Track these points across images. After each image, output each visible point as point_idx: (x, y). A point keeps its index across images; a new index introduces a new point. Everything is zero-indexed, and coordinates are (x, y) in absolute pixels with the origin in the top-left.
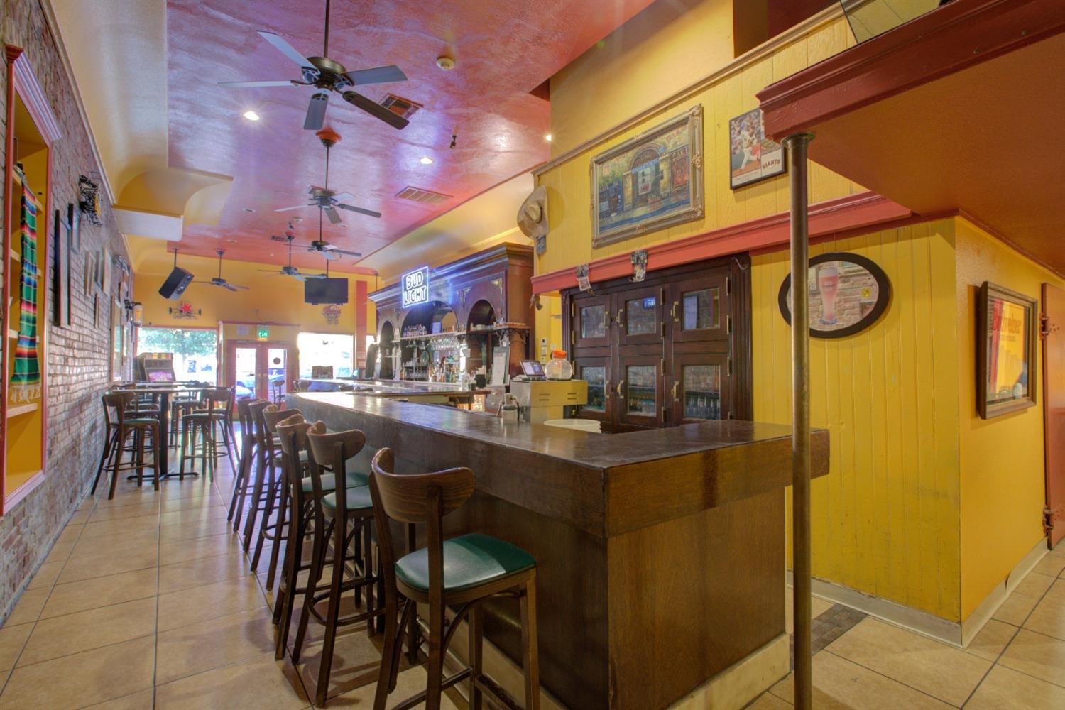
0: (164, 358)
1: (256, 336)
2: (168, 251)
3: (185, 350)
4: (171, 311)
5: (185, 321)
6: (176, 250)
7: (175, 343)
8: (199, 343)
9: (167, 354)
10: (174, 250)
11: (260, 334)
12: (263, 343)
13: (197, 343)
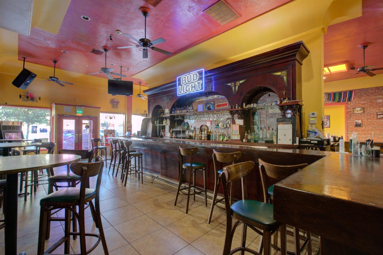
0: (15, 124)
1: (76, 113)
2: (19, 60)
3: (29, 121)
4: (20, 97)
5: (30, 103)
6: (24, 58)
7: (23, 116)
8: (38, 117)
9: (18, 122)
10: (23, 59)
11: (78, 111)
12: (79, 117)
13: (36, 116)
